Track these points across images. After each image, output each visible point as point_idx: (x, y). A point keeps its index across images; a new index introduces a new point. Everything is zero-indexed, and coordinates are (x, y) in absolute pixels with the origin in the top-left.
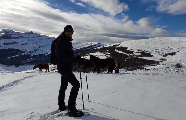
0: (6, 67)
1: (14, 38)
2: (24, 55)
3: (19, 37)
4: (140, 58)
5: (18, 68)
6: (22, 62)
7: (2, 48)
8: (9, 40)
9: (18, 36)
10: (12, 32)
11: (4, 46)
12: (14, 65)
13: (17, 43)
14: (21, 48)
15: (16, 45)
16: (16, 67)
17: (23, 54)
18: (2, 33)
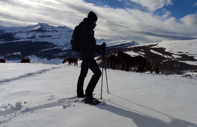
0: (40, 59)
1: (49, 31)
3: (53, 31)
4: (180, 61)
5: (50, 61)
6: (54, 56)
7: (37, 41)
8: (44, 33)
9: (52, 30)
10: (47, 25)
11: (39, 39)
12: (46, 57)
13: (51, 36)
14: (54, 42)
15: (50, 38)
16: (49, 60)
17: (55, 48)
18: (38, 26)
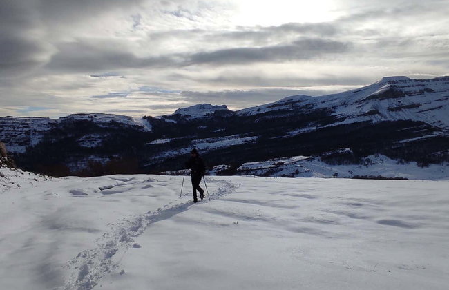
0: (397, 163)
1: (410, 94)
2: (440, 137)
3: (421, 92)
5: (425, 169)
6: (434, 156)
7: (383, 119)
8: (398, 99)
9: (417, 89)
10: (404, 79)
11: (387, 115)
12: (414, 160)
13: (418, 106)
14: (429, 119)
15: (414, 110)
16: (422, 167)
17: (436, 134)
18: (384, 85)
